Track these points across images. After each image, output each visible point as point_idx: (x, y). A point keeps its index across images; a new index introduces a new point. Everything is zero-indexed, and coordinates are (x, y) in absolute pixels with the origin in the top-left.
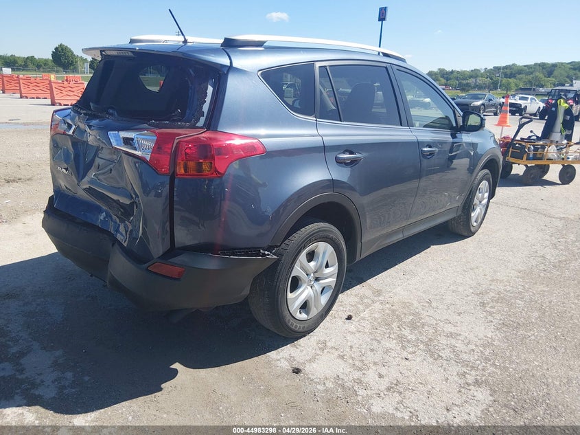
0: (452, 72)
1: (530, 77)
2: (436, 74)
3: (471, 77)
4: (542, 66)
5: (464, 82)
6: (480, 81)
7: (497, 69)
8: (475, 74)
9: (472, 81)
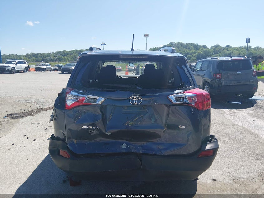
0: (38, 54)
1: (72, 56)
2: (30, 55)
3: (47, 56)
4: (76, 51)
5: (45, 58)
6: (52, 58)
7: (58, 53)
8: (48, 55)
9: (48, 58)
